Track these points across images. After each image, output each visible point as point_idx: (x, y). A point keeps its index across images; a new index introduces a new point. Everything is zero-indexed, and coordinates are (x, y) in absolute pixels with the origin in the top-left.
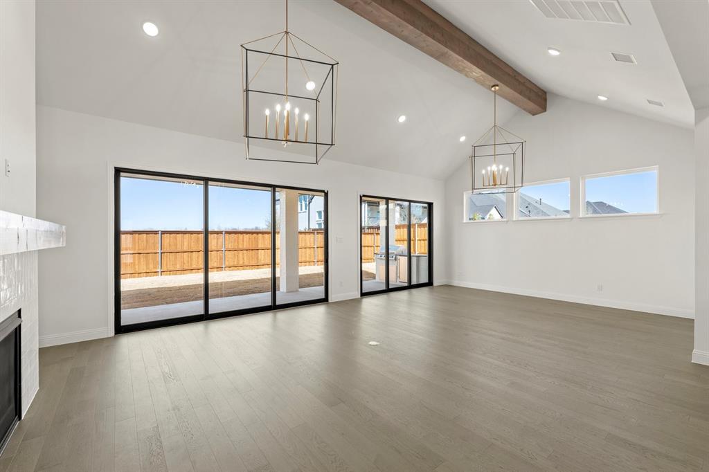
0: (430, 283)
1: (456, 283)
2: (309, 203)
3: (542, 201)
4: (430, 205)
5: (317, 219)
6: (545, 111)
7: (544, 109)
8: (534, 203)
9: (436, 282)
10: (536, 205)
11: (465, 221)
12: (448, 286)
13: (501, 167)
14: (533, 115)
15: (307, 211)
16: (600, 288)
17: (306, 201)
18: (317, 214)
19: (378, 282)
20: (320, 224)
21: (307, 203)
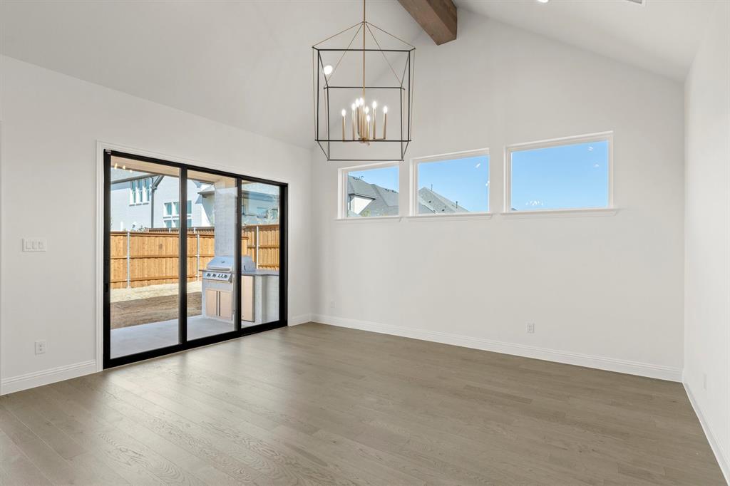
0: (282, 322)
1: (326, 319)
2: (153, 191)
3: (458, 204)
4: (283, 188)
5: (165, 213)
6: (456, 38)
7: (454, 35)
8: (450, 206)
9: (292, 319)
10: (452, 207)
11: (339, 217)
12: (314, 326)
13: (375, 105)
14: (438, 43)
15: (150, 202)
16: (531, 328)
17: (148, 188)
18: (165, 208)
19: (204, 320)
20: (169, 223)
21: (150, 190)
